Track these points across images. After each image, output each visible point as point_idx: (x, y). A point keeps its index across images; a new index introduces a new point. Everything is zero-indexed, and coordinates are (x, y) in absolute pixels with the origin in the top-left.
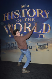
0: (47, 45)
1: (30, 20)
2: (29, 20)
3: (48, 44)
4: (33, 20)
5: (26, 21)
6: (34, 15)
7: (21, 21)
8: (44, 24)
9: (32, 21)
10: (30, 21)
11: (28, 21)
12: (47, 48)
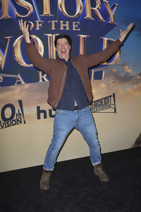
0: (112, 98)
1: (67, 25)
2: (65, 27)
3: (114, 94)
4: (76, 28)
5: (53, 28)
6: (78, 11)
7: (38, 29)
8: (106, 39)
9: (74, 29)
10: (67, 29)
11: (62, 29)
12: (113, 107)
